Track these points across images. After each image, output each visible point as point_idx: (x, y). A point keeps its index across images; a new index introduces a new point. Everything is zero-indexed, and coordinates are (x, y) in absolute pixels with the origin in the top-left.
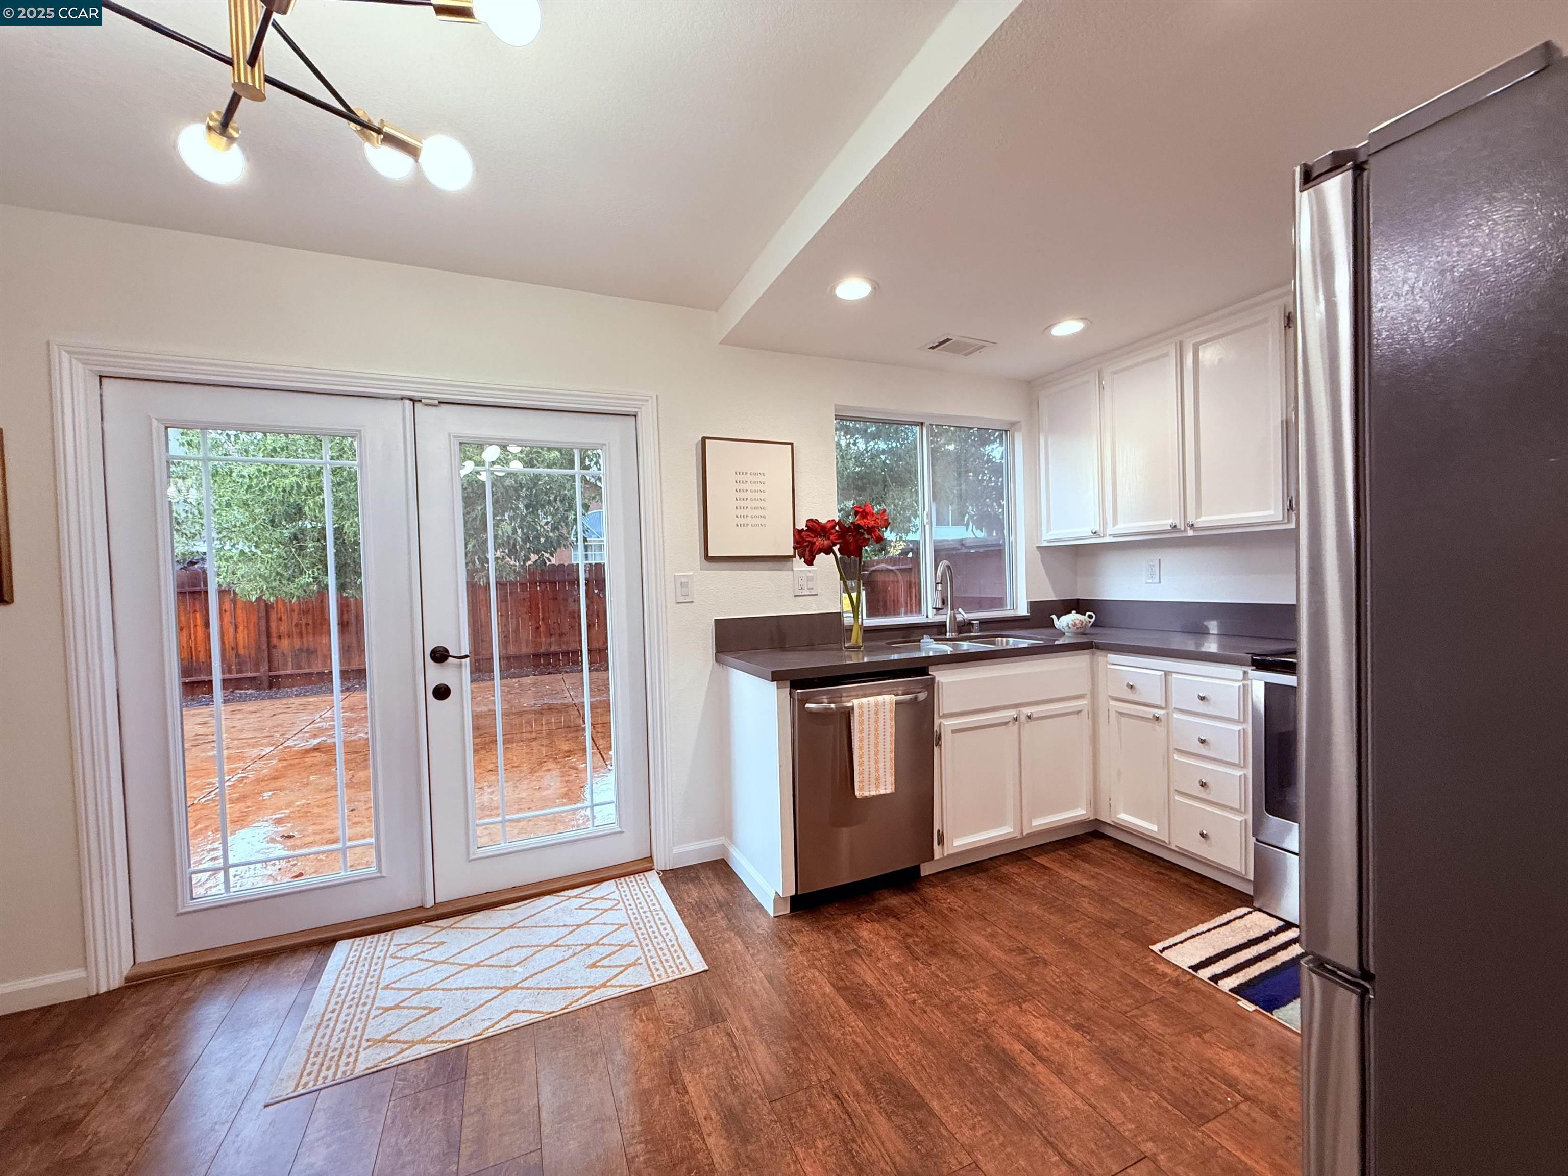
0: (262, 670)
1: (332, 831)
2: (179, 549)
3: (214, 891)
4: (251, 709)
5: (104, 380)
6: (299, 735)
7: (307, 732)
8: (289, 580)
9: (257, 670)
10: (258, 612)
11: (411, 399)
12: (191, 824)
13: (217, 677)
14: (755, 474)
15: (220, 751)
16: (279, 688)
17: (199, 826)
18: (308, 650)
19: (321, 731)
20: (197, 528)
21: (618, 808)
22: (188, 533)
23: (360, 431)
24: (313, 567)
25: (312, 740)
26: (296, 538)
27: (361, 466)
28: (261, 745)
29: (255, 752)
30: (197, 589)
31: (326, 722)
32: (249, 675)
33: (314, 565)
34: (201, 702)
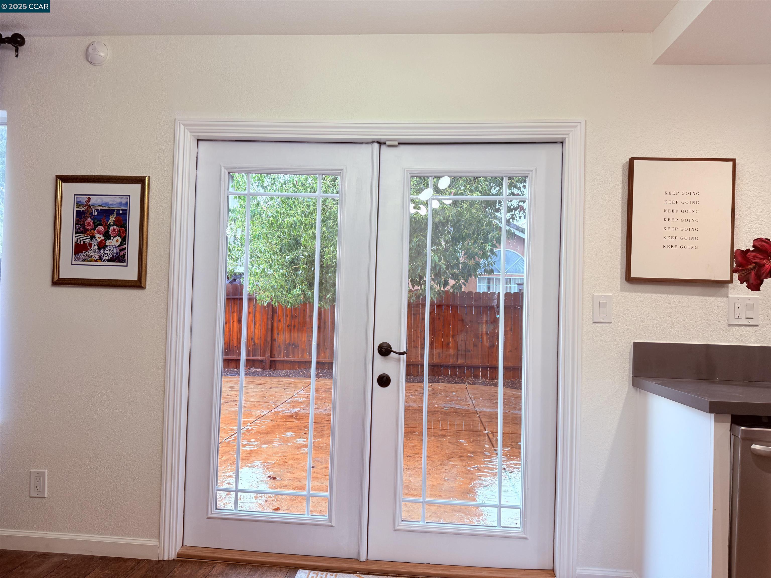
0: (267, 356)
1: (299, 480)
2: (229, 268)
3: (228, 507)
4: (259, 382)
5: (200, 142)
6: (285, 404)
7: (289, 403)
8: (287, 291)
9: (264, 356)
10: (268, 315)
11: (378, 142)
12: (220, 457)
13: (243, 358)
14: (687, 193)
15: (240, 409)
16: (275, 370)
17: (224, 458)
18: (293, 344)
19: (298, 404)
20: (239, 254)
21: (524, 514)
22: (234, 257)
23: (342, 170)
24: (302, 283)
25: (291, 409)
26: (294, 263)
27: (341, 197)
28: (262, 408)
29: (257, 413)
30: (236, 297)
31: (300, 397)
32: (259, 358)
33: (302, 282)
34: (232, 373)
